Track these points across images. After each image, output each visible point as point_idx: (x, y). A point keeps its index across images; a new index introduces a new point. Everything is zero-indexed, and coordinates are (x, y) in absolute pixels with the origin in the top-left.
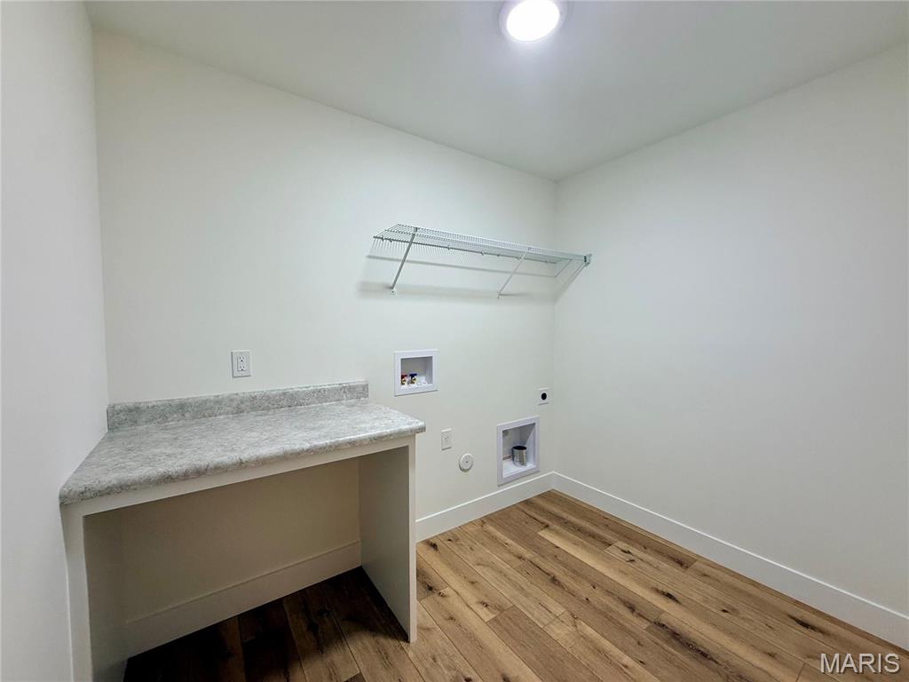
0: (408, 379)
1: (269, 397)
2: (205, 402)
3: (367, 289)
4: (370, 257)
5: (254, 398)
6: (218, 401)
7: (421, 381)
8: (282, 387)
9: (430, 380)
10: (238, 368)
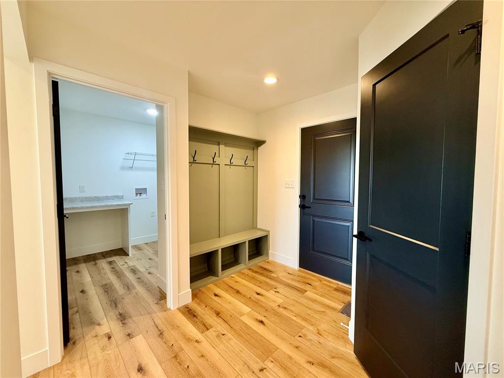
0: (139, 195)
1: (91, 198)
2: (73, 198)
3: (123, 168)
4: (124, 159)
5: (86, 198)
6: (76, 198)
7: (143, 196)
8: (95, 195)
9: (146, 195)
10: (82, 189)
